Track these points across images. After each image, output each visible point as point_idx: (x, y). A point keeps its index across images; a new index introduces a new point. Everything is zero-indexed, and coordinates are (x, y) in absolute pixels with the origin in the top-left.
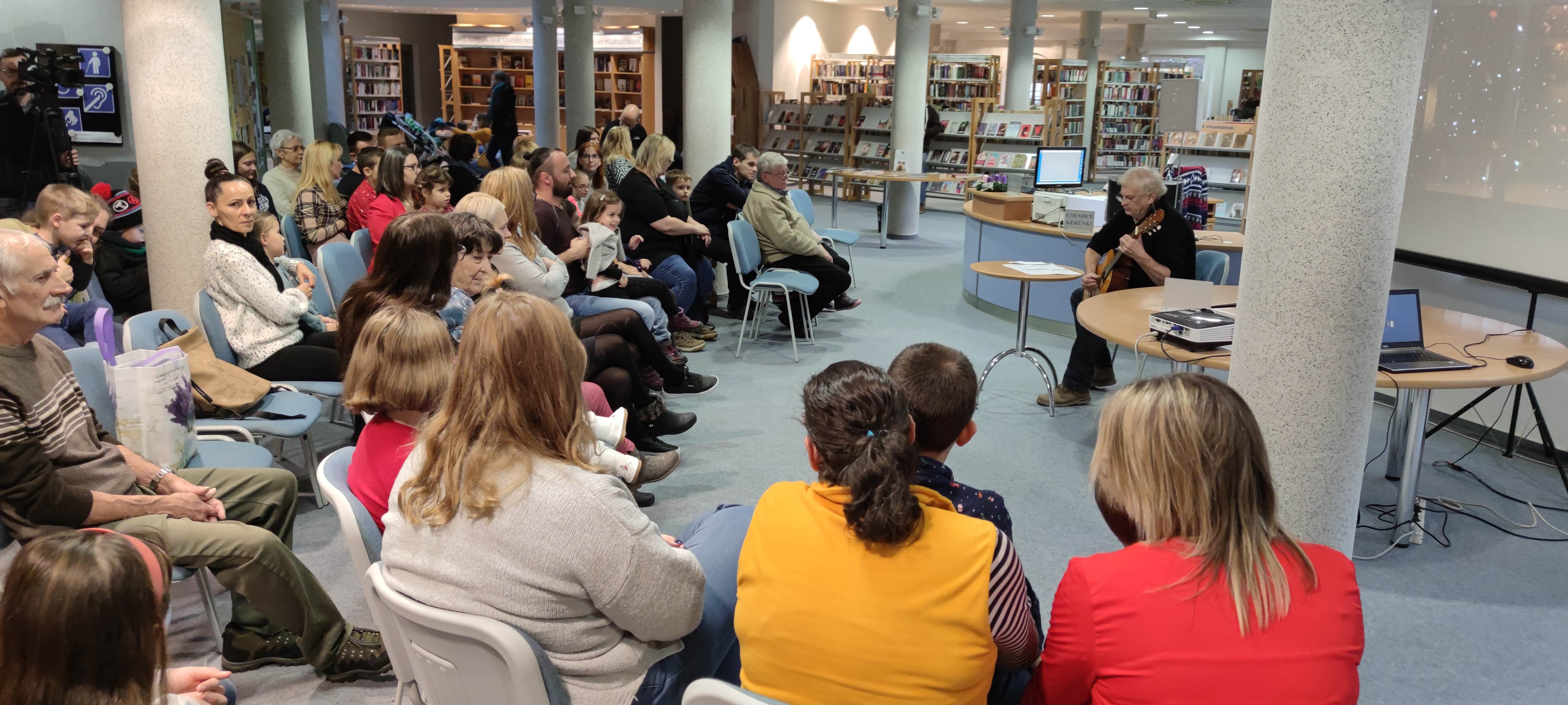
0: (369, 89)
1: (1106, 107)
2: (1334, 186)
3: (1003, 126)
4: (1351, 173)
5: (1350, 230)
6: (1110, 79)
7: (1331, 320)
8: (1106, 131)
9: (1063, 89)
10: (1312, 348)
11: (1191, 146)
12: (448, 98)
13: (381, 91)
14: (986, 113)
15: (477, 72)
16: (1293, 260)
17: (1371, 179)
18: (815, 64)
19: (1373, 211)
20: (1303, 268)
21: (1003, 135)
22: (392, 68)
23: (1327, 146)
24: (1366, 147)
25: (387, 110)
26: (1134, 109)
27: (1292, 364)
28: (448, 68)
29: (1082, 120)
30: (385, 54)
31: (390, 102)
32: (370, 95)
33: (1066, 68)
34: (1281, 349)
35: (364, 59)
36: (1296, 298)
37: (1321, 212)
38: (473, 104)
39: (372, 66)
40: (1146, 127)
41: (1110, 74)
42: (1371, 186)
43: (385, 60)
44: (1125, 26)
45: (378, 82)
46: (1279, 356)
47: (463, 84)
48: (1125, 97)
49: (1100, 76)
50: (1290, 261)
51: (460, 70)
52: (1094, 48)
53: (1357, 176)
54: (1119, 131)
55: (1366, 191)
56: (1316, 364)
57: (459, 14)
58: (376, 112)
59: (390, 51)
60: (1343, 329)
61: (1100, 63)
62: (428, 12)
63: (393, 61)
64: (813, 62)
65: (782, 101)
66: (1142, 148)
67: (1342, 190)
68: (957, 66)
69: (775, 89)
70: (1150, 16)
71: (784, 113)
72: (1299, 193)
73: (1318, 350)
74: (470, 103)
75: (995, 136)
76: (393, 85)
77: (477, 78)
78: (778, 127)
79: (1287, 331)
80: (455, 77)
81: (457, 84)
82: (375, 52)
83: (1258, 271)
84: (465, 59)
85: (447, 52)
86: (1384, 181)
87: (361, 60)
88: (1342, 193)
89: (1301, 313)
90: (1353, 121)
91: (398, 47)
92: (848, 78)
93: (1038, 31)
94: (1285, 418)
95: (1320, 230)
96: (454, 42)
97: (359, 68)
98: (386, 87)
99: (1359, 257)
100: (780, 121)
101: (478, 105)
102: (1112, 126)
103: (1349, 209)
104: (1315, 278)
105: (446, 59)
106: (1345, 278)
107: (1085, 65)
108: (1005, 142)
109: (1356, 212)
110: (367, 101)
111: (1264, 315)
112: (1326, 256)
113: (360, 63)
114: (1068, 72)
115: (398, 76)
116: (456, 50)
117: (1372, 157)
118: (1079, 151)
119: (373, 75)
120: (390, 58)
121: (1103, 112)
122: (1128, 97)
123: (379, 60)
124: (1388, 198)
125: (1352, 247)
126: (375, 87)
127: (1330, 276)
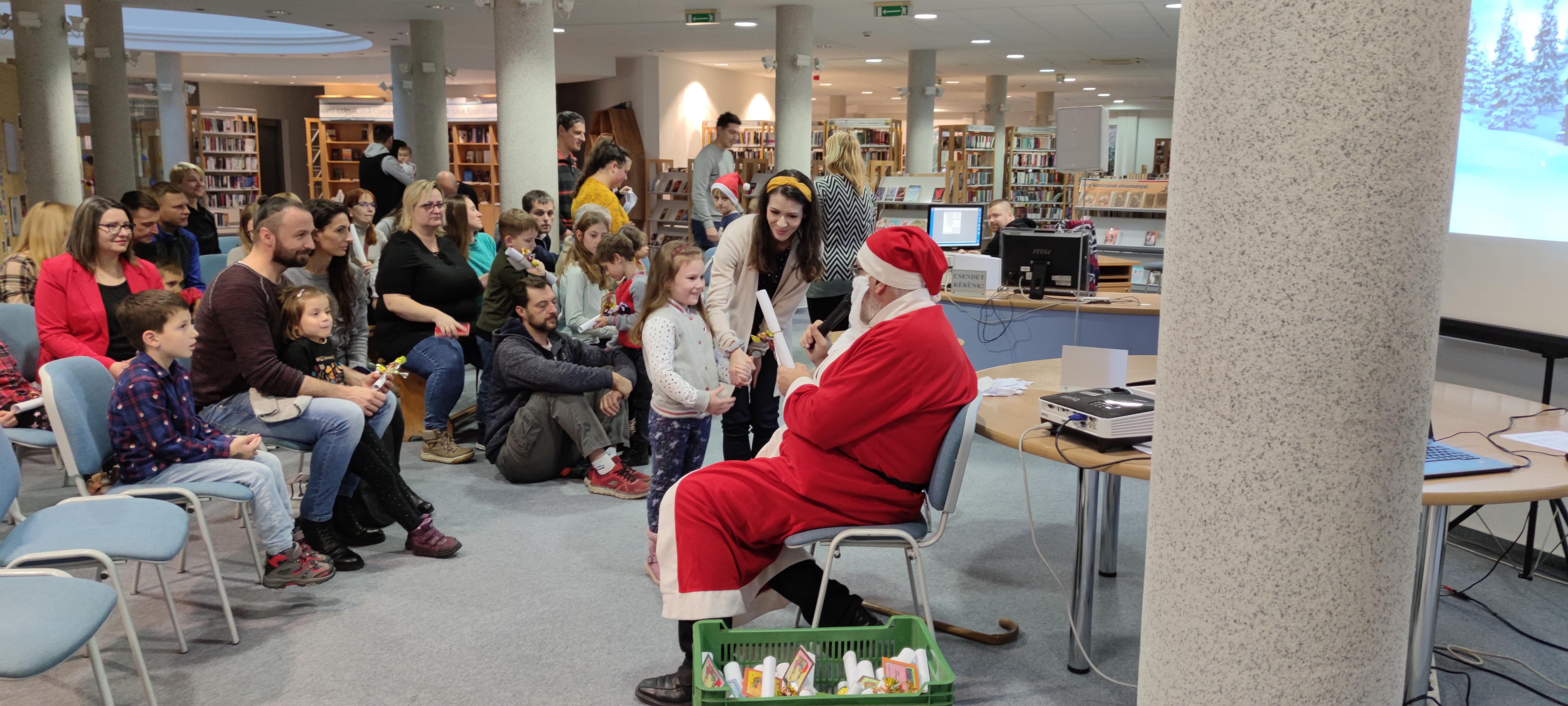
0: (220, 163)
1: (1016, 174)
2: (1332, 147)
3: (901, 191)
4: (1363, 121)
5: (1365, 234)
6: (1018, 146)
7: (1338, 411)
8: (1016, 200)
9: (970, 156)
10: (1302, 464)
11: (1103, 207)
12: (315, 175)
13: (234, 166)
14: (883, 177)
15: (347, 146)
16: (1258, 296)
17: (1401, 132)
18: (707, 131)
19: (1407, 196)
20: (1277, 311)
21: (902, 200)
22: (247, 141)
23: (1314, 70)
24: (1390, 69)
25: (241, 186)
26: (1044, 176)
27: (1266, 496)
28: (316, 142)
29: (991, 188)
30: (240, 126)
31: (244, 178)
32: (221, 170)
33: (972, 133)
34: (1241, 467)
35: (214, 131)
36: (1267, 368)
37: (1308, 198)
38: (342, 180)
39: (223, 140)
40: (1058, 195)
41: (1019, 141)
42: (1403, 146)
43: (240, 133)
44: (1033, 95)
45: (231, 156)
46: (1239, 480)
47: (332, 158)
48: (1035, 164)
49: (1008, 144)
50: (1252, 297)
51: (328, 145)
52: (1001, 113)
53: (1375, 126)
54: (1030, 199)
55: (1393, 155)
56: (1312, 494)
57: (327, 85)
58: (229, 189)
59: (245, 123)
60: (1360, 428)
61: (1008, 129)
62: (292, 83)
63: (249, 133)
64: (704, 129)
65: (670, 170)
66: (1055, 216)
67: (1348, 155)
68: (856, 131)
69: (661, 157)
70: (1058, 80)
71: (671, 182)
72: (1263, 166)
73: (1315, 470)
74: (339, 179)
75: (893, 201)
76: (248, 160)
77: (347, 152)
78: (667, 197)
79: (1254, 430)
80: (323, 152)
81: (325, 159)
82: (227, 124)
83: (1192, 320)
84: (333, 132)
85: (314, 126)
86: (1425, 136)
87: (211, 132)
88: (1348, 161)
89: (1279, 397)
90: (1363, 17)
91: (255, 119)
92: (742, 145)
93: (937, 91)
94: (1258, 600)
95: (1306, 235)
96: (321, 115)
97: (208, 141)
98: (241, 161)
99: (1384, 286)
100: (667, 190)
101: (348, 180)
102: (1022, 194)
103: (1362, 192)
104: (1303, 328)
105: (313, 133)
106: (1359, 328)
107: (992, 131)
108: (905, 207)
109: (1375, 198)
110: (218, 177)
111: (1208, 403)
112: (1321, 286)
113: (208, 135)
114: (974, 138)
115: (255, 150)
116: (323, 122)
117: (1402, 88)
118: (976, 209)
119: (224, 149)
120: (245, 131)
121: (1013, 180)
122: (1039, 164)
123: (232, 133)
124: (1434, 171)
125: (1370, 267)
126: (228, 162)
127: (1331, 325)
